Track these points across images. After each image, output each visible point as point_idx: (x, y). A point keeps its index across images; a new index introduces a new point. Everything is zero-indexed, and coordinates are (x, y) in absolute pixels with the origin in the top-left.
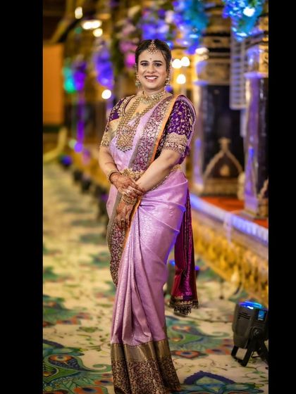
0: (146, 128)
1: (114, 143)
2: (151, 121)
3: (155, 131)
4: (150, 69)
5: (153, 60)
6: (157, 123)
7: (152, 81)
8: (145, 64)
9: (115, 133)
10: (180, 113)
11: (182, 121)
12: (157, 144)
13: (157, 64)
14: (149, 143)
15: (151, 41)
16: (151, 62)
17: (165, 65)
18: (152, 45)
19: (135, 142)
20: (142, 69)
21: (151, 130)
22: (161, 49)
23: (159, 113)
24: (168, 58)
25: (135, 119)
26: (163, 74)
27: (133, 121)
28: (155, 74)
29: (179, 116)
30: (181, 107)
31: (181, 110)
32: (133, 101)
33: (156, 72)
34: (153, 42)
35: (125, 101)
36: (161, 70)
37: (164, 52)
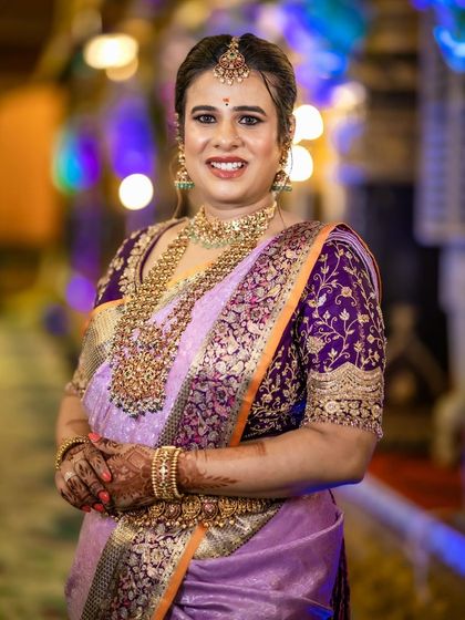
0: (214, 340)
1: (103, 382)
2: (231, 318)
3: (243, 354)
4: (222, 134)
5: (232, 104)
6: (252, 327)
7: (229, 176)
8: (208, 116)
9: (108, 348)
10: (346, 292)
11: (362, 319)
12: (249, 399)
13: (248, 117)
14: (222, 394)
15: (228, 39)
16: (226, 111)
17: (274, 120)
18: (232, 56)
19: (175, 388)
20: (196, 134)
21: (231, 350)
22: (260, 69)
23: (260, 291)
24: (285, 98)
25: (176, 304)
26: (267, 152)
27: (169, 310)
28: (239, 153)
29: (346, 302)
30: (340, 270)
31: (345, 279)
32: (169, 238)
33: (243, 144)
34: (234, 44)
35: (144, 242)
36: (261, 137)
37: (271, 78)
